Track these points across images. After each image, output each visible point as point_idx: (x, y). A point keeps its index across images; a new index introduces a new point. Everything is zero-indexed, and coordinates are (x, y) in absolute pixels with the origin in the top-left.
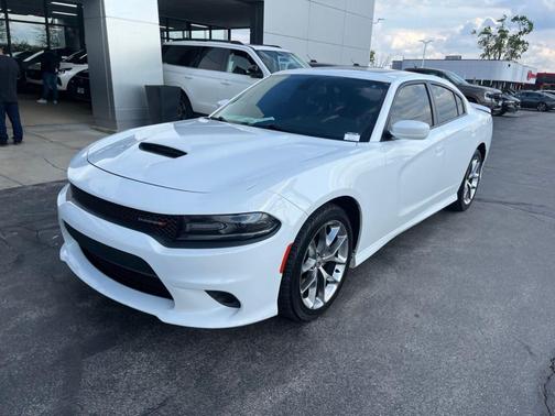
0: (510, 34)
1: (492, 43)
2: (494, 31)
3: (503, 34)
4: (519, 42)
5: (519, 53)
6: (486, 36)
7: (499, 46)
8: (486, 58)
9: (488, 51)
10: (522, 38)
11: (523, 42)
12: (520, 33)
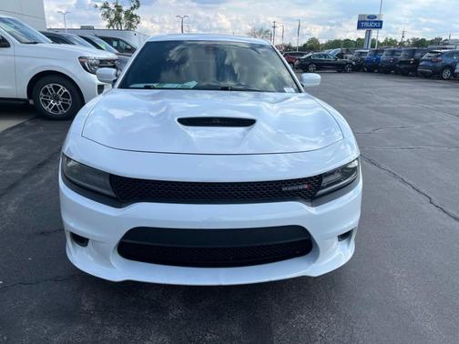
0: (125, 9)
1: (113, 16)
2: (112, 6)
3: (119, 9)
4: (132, 16)
5: (134, 24)
6: (106, 10)
7: (118, 19)
8: (111, 28)
9: (111, 23)
10: (134, 12)
11: (136, 16)
12: (132, 8)
